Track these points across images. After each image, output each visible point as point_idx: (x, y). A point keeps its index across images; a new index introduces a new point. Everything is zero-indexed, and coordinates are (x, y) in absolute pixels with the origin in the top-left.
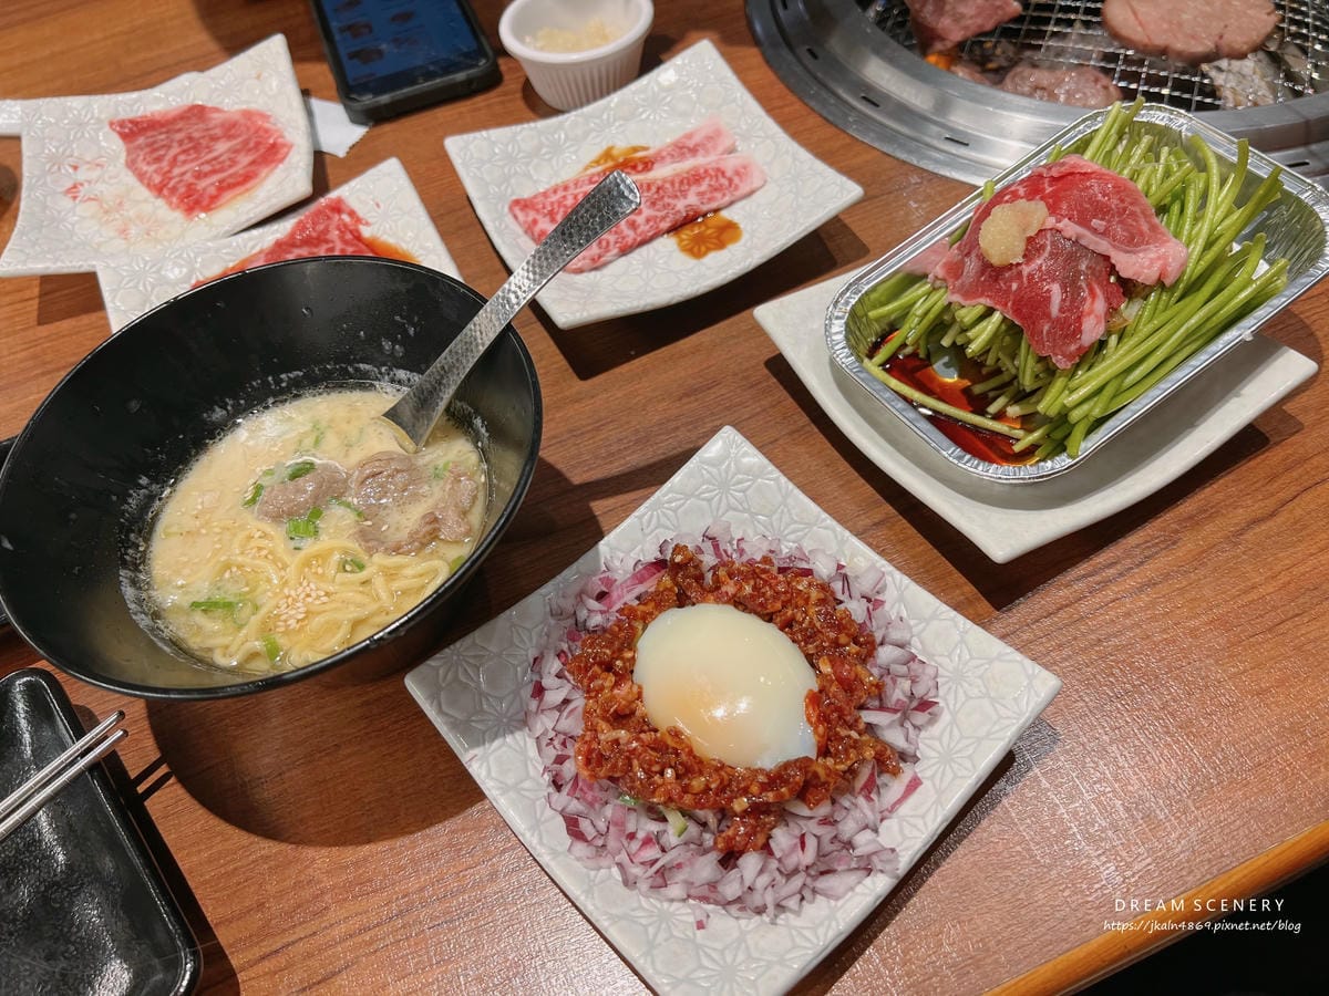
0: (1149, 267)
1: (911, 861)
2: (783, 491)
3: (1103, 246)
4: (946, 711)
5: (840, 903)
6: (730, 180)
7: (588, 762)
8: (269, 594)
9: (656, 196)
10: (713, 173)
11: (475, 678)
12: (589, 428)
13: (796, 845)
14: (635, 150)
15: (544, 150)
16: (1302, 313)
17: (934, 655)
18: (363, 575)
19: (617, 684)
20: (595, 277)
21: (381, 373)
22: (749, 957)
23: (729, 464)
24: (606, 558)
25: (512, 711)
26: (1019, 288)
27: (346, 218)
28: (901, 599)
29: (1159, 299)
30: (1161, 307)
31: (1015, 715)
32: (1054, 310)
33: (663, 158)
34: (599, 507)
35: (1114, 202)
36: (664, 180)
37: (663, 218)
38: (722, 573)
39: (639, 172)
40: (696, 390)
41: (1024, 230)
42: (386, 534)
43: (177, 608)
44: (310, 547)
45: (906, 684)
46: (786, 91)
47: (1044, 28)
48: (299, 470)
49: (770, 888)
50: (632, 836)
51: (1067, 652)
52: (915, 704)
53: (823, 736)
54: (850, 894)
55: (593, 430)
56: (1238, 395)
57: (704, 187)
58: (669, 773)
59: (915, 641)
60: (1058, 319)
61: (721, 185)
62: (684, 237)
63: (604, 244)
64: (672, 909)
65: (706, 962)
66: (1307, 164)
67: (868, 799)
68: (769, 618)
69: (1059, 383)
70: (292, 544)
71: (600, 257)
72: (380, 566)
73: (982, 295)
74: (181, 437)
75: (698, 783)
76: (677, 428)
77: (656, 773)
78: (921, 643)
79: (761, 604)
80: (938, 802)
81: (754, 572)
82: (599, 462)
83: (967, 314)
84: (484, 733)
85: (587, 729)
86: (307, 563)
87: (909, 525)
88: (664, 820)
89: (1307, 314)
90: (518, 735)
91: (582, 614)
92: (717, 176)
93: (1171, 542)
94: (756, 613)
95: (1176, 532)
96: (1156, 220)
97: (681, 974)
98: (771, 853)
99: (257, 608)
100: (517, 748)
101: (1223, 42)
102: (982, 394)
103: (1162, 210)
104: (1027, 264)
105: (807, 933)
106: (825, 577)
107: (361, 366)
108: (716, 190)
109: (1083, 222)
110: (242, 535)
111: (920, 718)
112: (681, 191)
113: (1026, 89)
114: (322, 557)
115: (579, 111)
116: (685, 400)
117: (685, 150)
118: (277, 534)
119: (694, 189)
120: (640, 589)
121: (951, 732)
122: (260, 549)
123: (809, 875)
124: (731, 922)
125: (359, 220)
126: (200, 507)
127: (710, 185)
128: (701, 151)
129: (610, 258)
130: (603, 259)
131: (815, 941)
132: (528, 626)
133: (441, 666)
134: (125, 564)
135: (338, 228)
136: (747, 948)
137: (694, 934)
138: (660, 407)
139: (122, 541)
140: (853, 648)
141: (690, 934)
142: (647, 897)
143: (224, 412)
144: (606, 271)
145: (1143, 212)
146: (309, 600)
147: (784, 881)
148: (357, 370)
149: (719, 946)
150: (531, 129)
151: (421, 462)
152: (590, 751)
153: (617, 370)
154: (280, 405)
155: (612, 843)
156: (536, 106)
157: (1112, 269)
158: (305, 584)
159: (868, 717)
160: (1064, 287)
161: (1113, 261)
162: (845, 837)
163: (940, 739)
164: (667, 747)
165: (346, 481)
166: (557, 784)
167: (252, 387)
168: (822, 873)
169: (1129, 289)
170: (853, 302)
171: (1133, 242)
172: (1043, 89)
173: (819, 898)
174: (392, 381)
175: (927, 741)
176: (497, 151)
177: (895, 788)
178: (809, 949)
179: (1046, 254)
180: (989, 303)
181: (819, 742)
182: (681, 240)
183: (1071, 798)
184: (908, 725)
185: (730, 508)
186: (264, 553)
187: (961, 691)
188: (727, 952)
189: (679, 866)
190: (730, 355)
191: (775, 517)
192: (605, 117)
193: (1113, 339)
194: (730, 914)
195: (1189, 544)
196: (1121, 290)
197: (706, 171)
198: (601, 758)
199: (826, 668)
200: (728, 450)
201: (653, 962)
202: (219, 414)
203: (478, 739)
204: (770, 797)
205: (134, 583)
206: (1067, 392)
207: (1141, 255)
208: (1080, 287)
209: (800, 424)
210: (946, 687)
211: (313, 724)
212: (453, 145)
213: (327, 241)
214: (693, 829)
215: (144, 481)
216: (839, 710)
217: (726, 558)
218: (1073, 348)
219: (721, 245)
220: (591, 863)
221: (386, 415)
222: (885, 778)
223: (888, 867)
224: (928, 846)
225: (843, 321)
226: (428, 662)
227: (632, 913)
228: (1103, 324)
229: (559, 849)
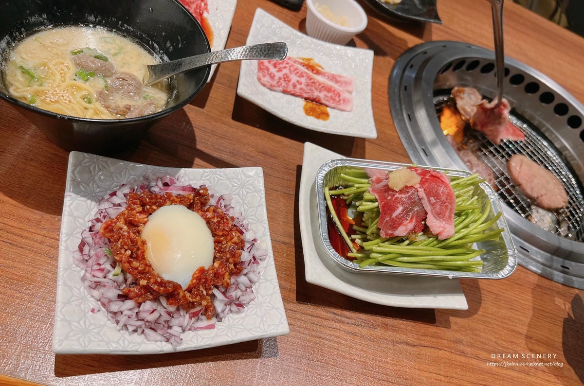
0: (439, 227)
1: (185, 349)
2: (260, 203)
3: (428, 208)
4: (245, 313)
5: (148, 342)
6: (340, 100)
7: (106, 228)
8: (50, 85)
9: (310, 84)
10: (336, 93)
11: (96, 173)
12: (220, 135)
13: (150, 311)
14: (319, 66)
15: (289, 40)
16: (483, 294)
17: (258, 293)
18: (88, 105)
19: (140, 213)
20: (267, 92)
21: (159, 52)
22: (98, 333)
23: (251, 180)
24: (180, 175)
25: (99, 194)
26: (390, 199)
27: (203, 4)
28: (265, 268)
29: (433, 242)
30: (431, 244)
31: (264, 330)
32: (394, 215)
33: (325, 75)
34: (197, 161)
35: (444, 198)
36: (318, 82)
37: (306, 93)
38: (212, 208)
39: (314, 73)
40: (267, 154)
41: (407, 182)
42: (109, 100)
43: (14, 63)
44: (80, 83)
45: (239, 293)
46: (386, 93)
47: (489, 147)
48: (100, 57)
49: (127, 317)
50: (99, 264)
51: (306, 332)
52: (237, 302)
53: (193, 284)
54: (154, 342)
55: (220, 137)
56: (435, 297)
57: (329, 95)
58: (129, 252)
59: (257, 284)
60: (393, 219)
61: (335, 99)
62: (309, 105)
63: (280, 83)
64: (89, 299)
65: (82, 323)
66: (529, 252)
67: (191, 318)
68: (214, 235)
69: (377, 241)
70: (75, 77)
71: (274, 86)
72: (96, 107)
73: (377, 193)
74: (72, 14)
75: (136, 264)
76: (249, 160)
77: (124, 249)
78: (259, 286)
79: (215, 229)
80: (213, 338)
81: (223, 217)
82: (212, 148)
83: (367, 196)
84: (82, 192)
85: (116, 218)
86: (72, 86)
87: (294, 251)
88: (114, 267)
89: (485, 296)
90: (93, 203)
91: (153, 184)
92: (336, 95)
93: (374, 327)
94: (211, 231)
95: (379, 326)
96: (453, 216)
97: (68, 318)
98: (139, 307)
99: (41, 85)
100: (89, 207)
101: (541, 198)
102: (355, 230)
103: (459, 215)
104: (399, 194)
105: (126, 341)
106: (246, 239)
107: (155, 45)
108: (332, 99)
109: (429, 194)
110: (61, 60)
111: (234, 308)
112: (320, 90)
113: (466, 160)
114: (79, 88)
115: (312, 39)
116: (261, 154)
117: (334, 79)
118: (73, 69)
119: (325, 93)
120: (182, 193)
121: (240, 320)
122: (62, 69)
123: (145, 324)
124: (105, 319)
125: (206, 9)
126: (55, 41)
127: (332, 96)
128: (339, 84)
129: (278, 90)
130: (274, 88)
131: (126, 346)
132: (132, 173)
133: (88, 158)
134: (11, 36)
135: (197, 5)
136: (101, 330)
137: (88, 312)
138: (251, 149)
139: (17, 28)
140: (232, 266)
141: (87, 310)
142: (85, 288)
143: (94, 20)
144: (273, 93)
145: (451, 209)
146: (62, 98)
147: (135, 319)
148: (153, 44)
149: (92, 322)
150: (290, 30)
151: (144, 89)
152: (110, 225)
153: (247, 126)
154: (116, 34)
155: (90, 262)
156: (302, 27)
157: (425, 219)
158: (65, 92)
159: (216, 292)
160: (403, 210)
161: (428, 216)
162: (171, 324)
163: (234, 320)
164: (136, 244)
165: (113, 74)
166: (91, 229)
167: (112, 19)
168: (151, 328)
169: (426, 230)
170: (339, 165)
171: (439, 215)
172: (471, 164)
173: (143, 336)
174: (161, 58)
175: (230, 318)
176: (273, 27)
177: (204, 323)
178: (121, 347)
179: (407, 195)
180: (377, 197)
181: (190, 285)
182: (306, 105)
183: (262, 378)
184: (228, 307)
185: (238, 194)
186: (62, 72)
187: (256, 310)
188: (93, 325)
189: (105, 286)
190: (289, 153)
191: (251, 210)
192: (319, 48)
193: (407, 242)
194: (107, 316)
195: (379, 332)
196: (423, 228)
197: (334, 91)
198: (112, 231)
199: (216, 265)
200: (254, 175)
201: (63, 307)
202: (92, 18)
203: (77, 192)
204: (155, 287)
205: (8, 43)
206: (377, 245)
207: (438, 221)
208: (409, 215)
209: (291, 193)
210: (253, 306)
211: (31, 146)
212: (259, 12)
213: (189, 6)
214: (121, 278)
215: (45, 16)
216: (206, 280)
217: (219, 206)
218: (390, 232)
219: (318, 117)
220: (77, 262)
221: (148, 66)
222: (204, 317)
223: (175, 343)
224: (195, 349)
225: (330, 169)
226: (85, 153)
227: (74, 289)
228: (407, 233)
229: (71, 249)
